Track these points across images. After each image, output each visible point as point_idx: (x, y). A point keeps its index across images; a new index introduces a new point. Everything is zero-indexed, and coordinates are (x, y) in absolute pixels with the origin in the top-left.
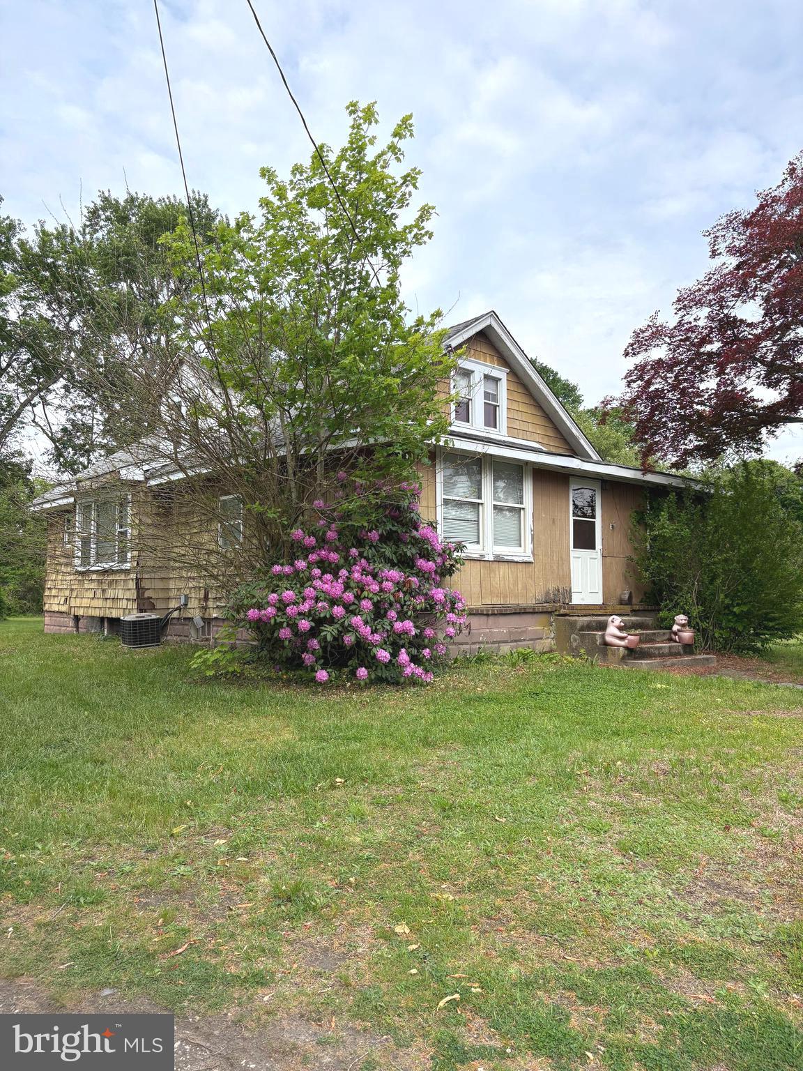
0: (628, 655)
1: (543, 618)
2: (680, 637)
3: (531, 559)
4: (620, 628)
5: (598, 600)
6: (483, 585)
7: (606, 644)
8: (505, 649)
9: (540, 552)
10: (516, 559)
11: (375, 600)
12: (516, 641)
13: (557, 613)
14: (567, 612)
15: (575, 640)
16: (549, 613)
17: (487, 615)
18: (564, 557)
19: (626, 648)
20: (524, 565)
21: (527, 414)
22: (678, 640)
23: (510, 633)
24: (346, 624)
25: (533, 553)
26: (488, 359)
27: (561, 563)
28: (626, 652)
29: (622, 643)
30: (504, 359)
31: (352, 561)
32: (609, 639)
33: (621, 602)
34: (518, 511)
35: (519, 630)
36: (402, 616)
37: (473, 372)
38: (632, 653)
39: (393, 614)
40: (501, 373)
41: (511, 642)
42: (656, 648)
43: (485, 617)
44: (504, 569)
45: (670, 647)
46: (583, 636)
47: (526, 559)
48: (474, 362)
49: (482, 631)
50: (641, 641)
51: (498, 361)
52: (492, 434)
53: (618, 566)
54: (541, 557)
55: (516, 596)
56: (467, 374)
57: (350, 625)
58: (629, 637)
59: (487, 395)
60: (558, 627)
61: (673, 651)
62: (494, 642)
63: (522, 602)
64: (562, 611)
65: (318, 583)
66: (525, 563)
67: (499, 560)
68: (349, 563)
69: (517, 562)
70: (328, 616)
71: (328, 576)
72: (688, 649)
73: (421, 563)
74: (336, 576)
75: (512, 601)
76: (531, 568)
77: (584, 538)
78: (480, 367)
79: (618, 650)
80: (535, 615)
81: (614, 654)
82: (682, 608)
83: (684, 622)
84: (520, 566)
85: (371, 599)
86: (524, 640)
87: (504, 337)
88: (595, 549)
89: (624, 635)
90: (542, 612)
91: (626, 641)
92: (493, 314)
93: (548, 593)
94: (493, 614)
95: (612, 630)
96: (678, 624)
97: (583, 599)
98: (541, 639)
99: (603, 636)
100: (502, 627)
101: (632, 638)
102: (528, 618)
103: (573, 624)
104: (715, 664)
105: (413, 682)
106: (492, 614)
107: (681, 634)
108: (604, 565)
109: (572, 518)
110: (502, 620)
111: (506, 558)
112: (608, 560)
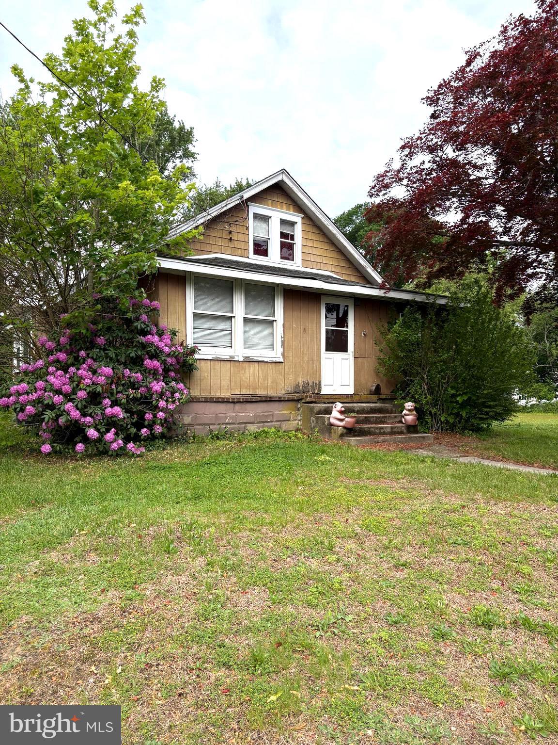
0: (346, 433)
1: (291, 405)
2: (405, 420)
3: (281, 360)
4: (341, 412)
5: (350, 391)
6: (233, 379)
7: (332, 425)
8: (253, 428)
9: (291, 354)
10: (266, 360)
11: (88, 390)
12: (263, 422)
13: (304, 401)
14: (314, 400)
15: (313, 422)
16: (298, 401)
17: (234, 402)
18: (315, 358)
19: (344, 427)
20: (274, 365)
21: (320, 249)
22: (404, 422)
23: (255, 416)
24: (62, 409)
25: (283, 355)
26: (284, 207)
27: (311, 362)
28: (345, 431)
29: (342, 424)
30: (299, 207)
31: (82, 361)
32: (332, 421)
33: (371, 393)
34: (271, 323)
35: (266, 414)
36: (115, 403)
37: (271, 217)
38: (350, 431)
39: (107, 401)
40: (297, 218)
41: (258, 423)
42: (377, 428)
43: (232, 405)
44: (254, 368)
45: (392, 428)
46: (317, 418)
47: (277, 360)
48: (270, 209)
49: (228, 415)
50: (357, 422)
51: (294, 208)
52: (287, 265)
53: (370, 364)
54: (291, 358)
55: (266, 388)
56: (265, 219)
57: (64, 411)
58: (347, 419)
59: (283, 235)
60: (304, 412)
61: (396, 430)
62: (240, 423)
63: (271, 393)
64: (308, 399)
65: (51, 378)
66: (276, 362)
67: (248, 361)
68: (77, 362)
69: (267, 362)
70: (50, 403)
71: (60, 372)
72: (411, 429)
73: (148, 362)
74: (66, 371)
75: (261, 392)
76: (281, 366)
77: (336, 343)
78: (277, 214)
79: (338, 428)
80: (282, 403)
81: (335, 433)
82: (413, 397)
83: (410, 408)
84: (270, 365)
85: (85, 390)
86: (271, 422)
87: (295, 189)
88: (347, 351)
89: (342, 417)
90: (288, 400)
91: (344, 422)
92: (284, 171)
93: (298, 385)
94: (239, 402)
95: (335, 414)
96: (406, 410)
97: (334, 390)
98: (289, 420)
99: (329, 418)
100: (250, 412)
101: (349, 420)
102: (276, 405)
103: (312, 409)
104: (431, 441)
105: (121, 453)
106: (237, 402)
107: (406, 417)
108: (355, 363)
109: (323, 329)
110: (249, 406)
111: (256, 358)
112: (360, 360)
